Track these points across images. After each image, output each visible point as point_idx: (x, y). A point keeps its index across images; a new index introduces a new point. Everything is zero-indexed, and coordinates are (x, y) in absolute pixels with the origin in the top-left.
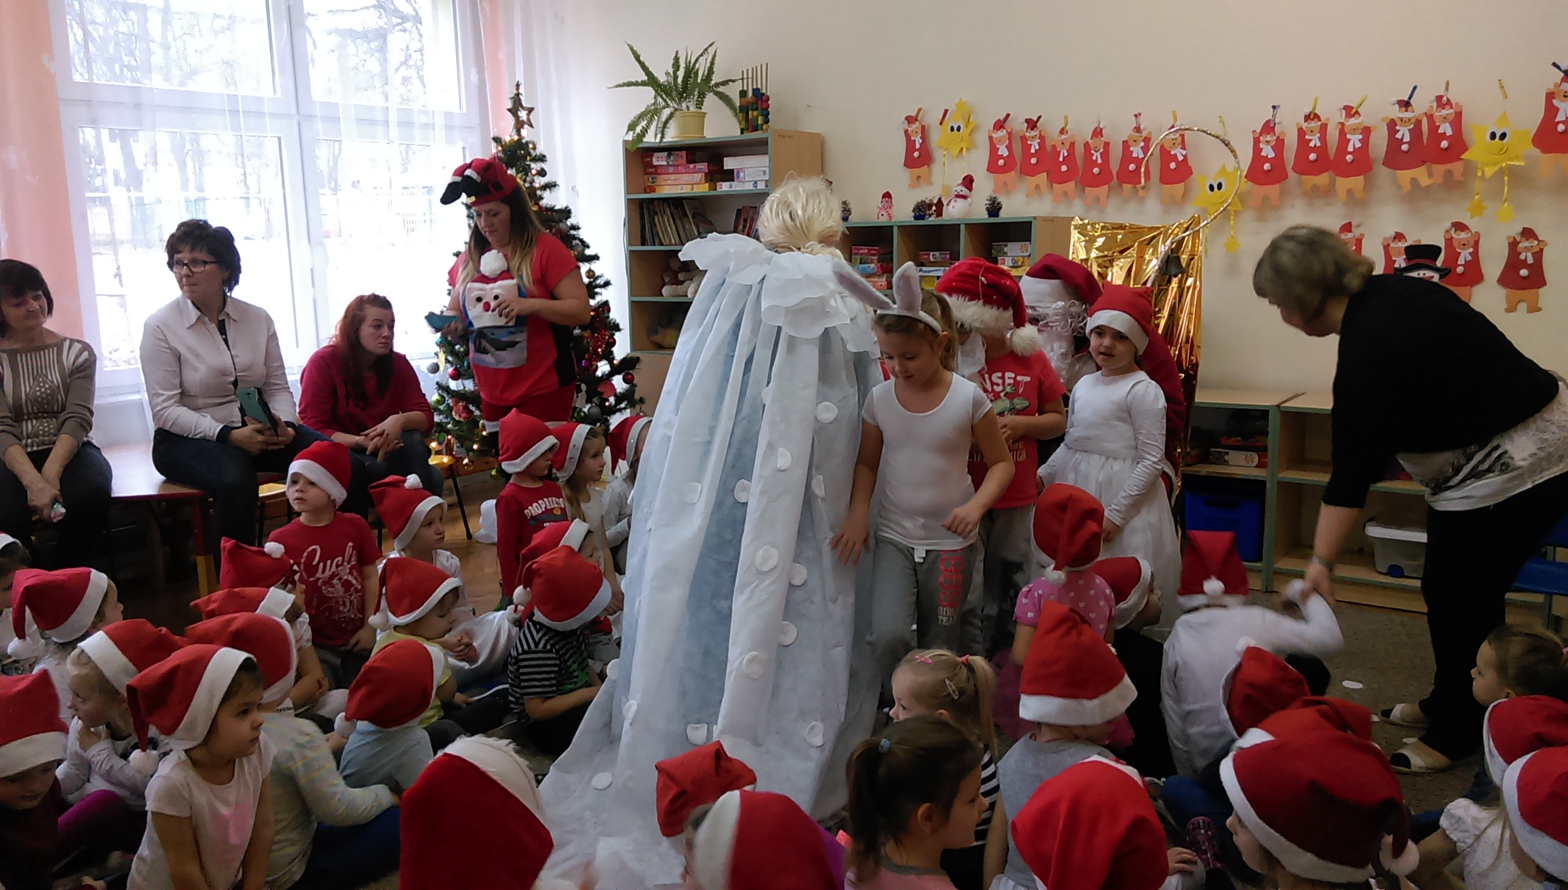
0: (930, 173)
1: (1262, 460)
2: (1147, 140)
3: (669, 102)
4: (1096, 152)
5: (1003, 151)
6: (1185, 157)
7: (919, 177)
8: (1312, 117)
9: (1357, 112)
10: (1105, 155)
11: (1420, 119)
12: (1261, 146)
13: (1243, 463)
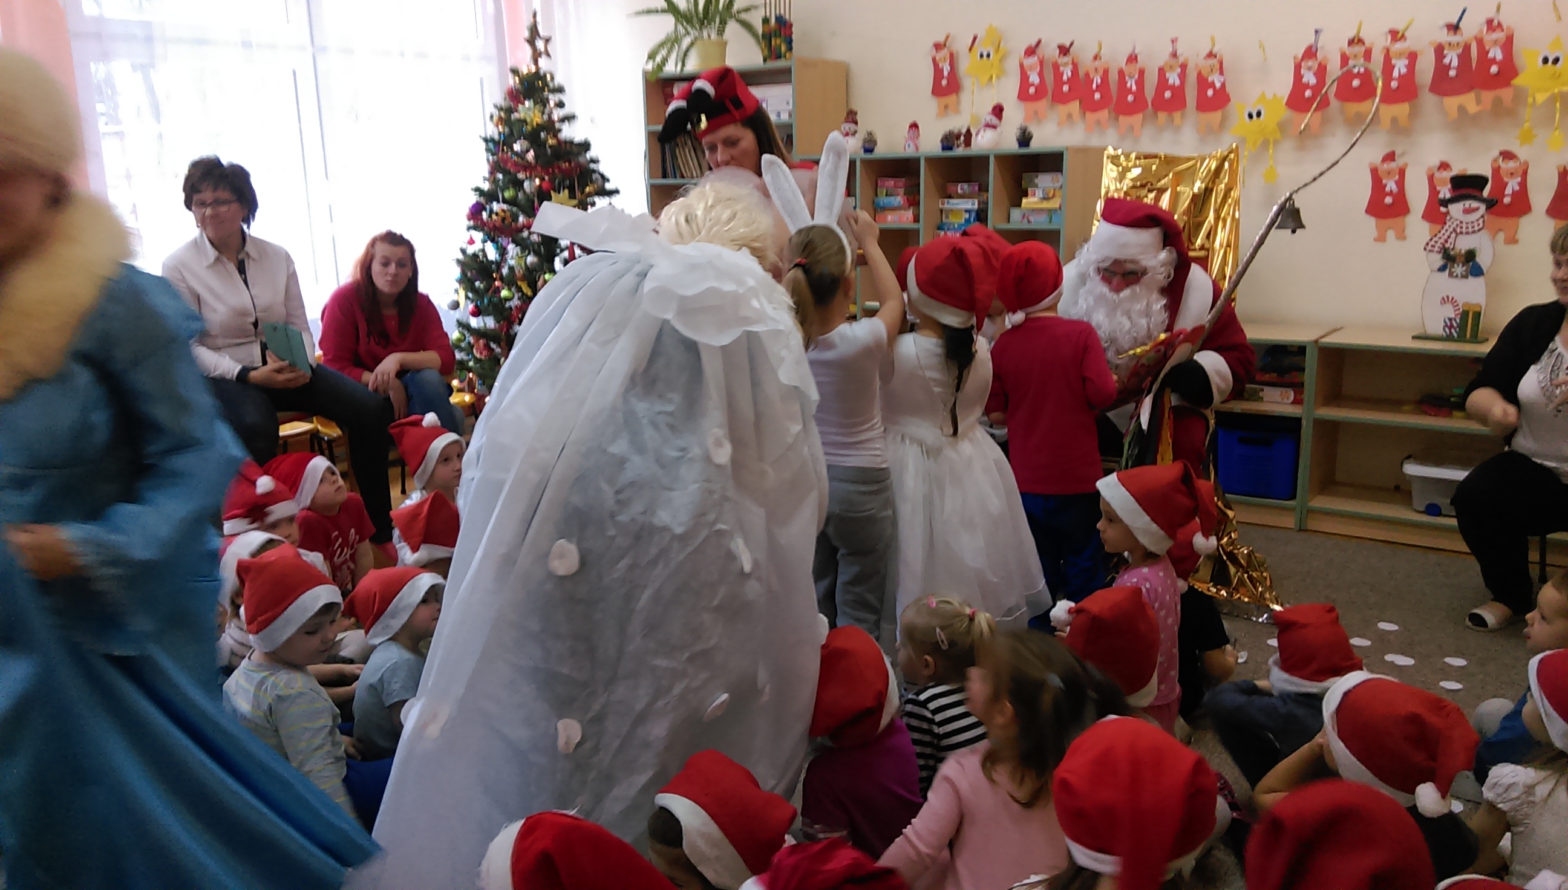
0: (958, 102)
1: (1298, 396)
2: (1184, 67)
3: (689, 29)
4: (1132, 79)
5: (1034, 78)
6: (1223, 85)
7: (946, 107)
8: (1356, 41)
9: (1403, 36)
10: (1140, 82)
11: (1469, 42)
12: (1303, 71)
13: (1279, 399)
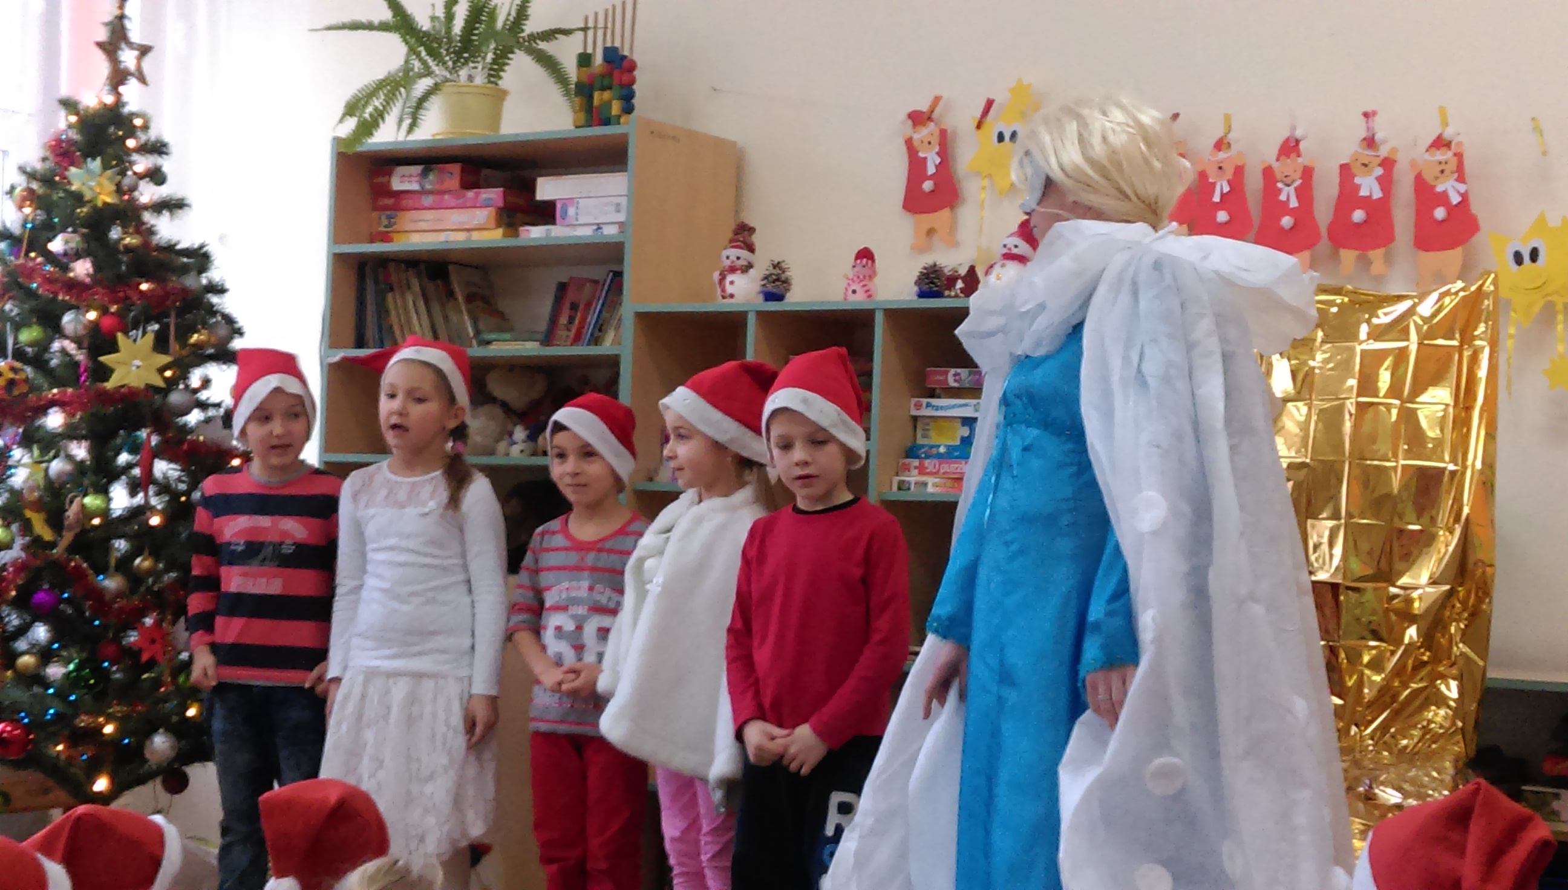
2: (1388, 163)
4: (1288, 185)
7: (931, 229)
10: (1305, 192)
